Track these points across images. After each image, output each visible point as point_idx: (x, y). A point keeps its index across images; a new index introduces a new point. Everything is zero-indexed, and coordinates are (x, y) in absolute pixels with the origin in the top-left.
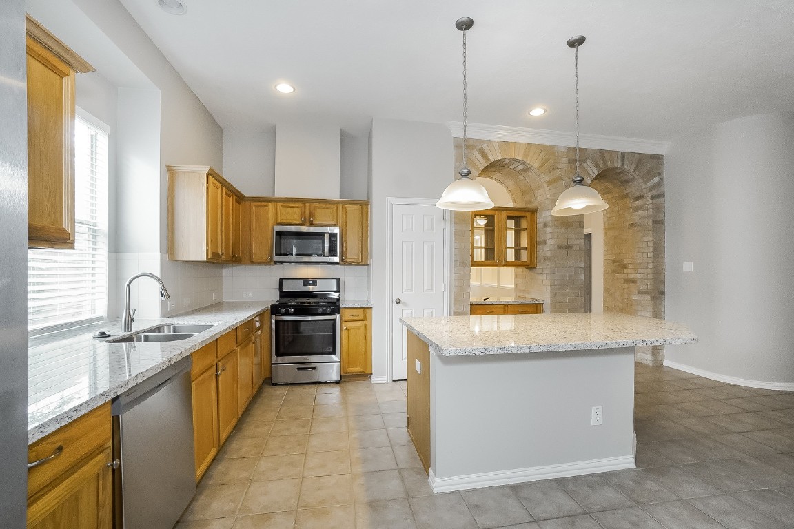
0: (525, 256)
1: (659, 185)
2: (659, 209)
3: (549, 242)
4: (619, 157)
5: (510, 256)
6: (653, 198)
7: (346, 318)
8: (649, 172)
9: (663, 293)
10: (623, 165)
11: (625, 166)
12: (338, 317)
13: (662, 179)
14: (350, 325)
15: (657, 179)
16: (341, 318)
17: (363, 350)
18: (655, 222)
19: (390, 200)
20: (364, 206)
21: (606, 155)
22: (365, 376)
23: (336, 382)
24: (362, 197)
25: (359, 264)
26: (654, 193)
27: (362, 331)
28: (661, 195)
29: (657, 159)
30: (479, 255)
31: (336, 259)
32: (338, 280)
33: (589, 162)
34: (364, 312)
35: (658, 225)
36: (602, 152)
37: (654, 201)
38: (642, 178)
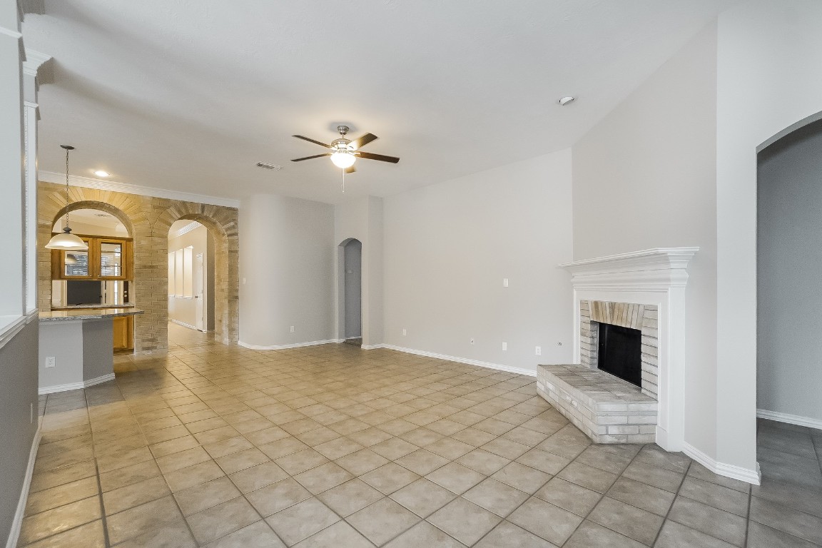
1: (233, 227)
2: (232, 243)
4: (200, 207)
6: (229, 235)
8: (226, 218)
9: (237, 297)
10: (203, 212)
11: (205, 214)
13: (236, 224)
15: (232, 224)
18: (230, 251)
21: (188, 205)
26: (229, 232)
28: (236, 234)
29: (234, 210)
33: (172, 209)
35: (233, 254)
36: (184, 203)
37: (230, 238)
38: (220, 222)
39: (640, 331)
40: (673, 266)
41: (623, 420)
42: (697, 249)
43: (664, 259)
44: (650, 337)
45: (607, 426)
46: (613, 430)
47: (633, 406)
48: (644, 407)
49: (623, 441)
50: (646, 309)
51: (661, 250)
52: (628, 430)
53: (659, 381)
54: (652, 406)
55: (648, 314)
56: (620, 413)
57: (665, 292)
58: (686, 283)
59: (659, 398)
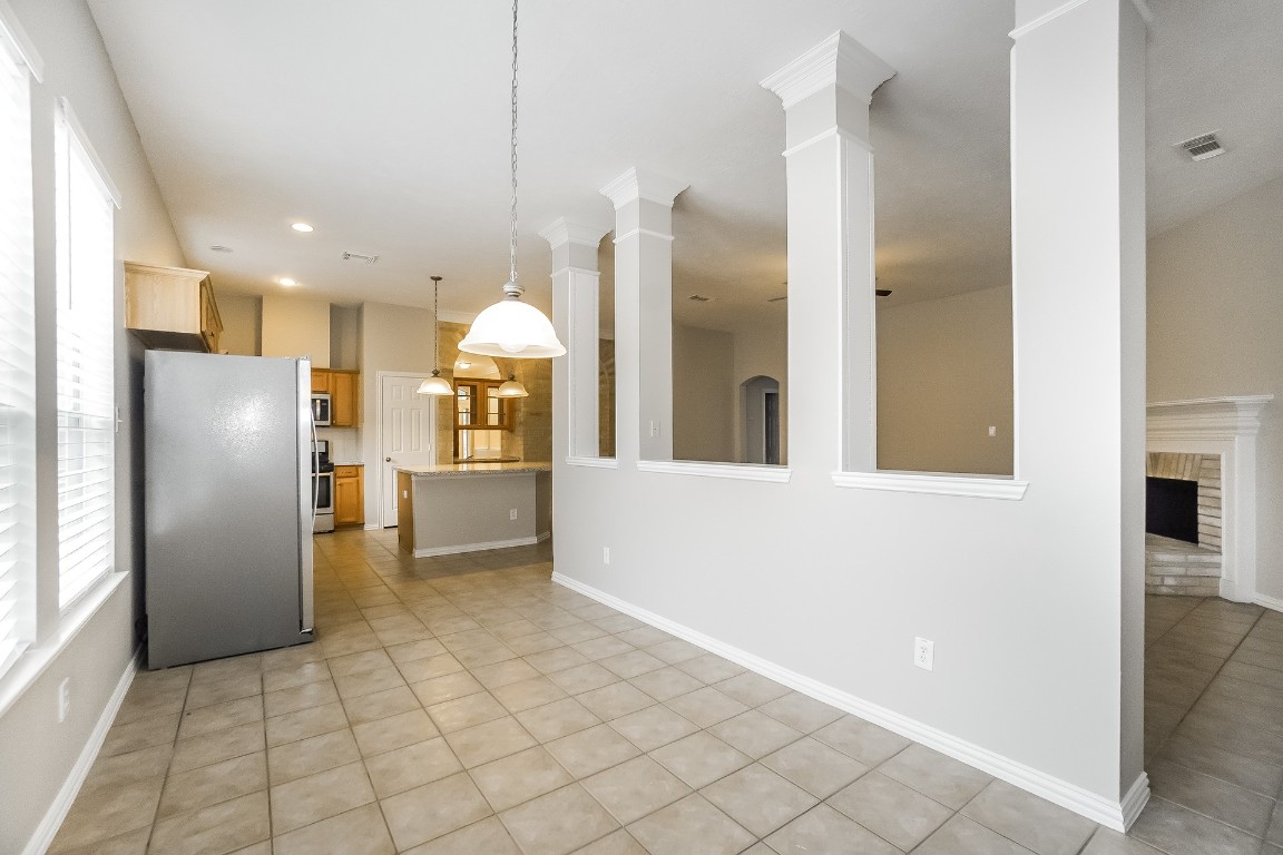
0: (506, 422)
3: (523, 409)
5: (493, 420)
7: (339, 475)
12: (331, 474)
14: (343, 481)
16: (335, 475)
17: (355, 501)
19: (379, 374)
20: (355, 374)
22: (359, 525)
23: (330, 532)
24: (352, 367)
25: (350, 426)
27: (355, 484)
30: (464, 419)
31: (328, 423)
32: (327, 442)
34: (356, 471)
39: (1196, 483)
40: (1240, 414)
41: (1181, 571)
42: (1271, 397)
43: (1231, 407)
44: (1211, 488)
45: (1163, 577)
46: (1170, 581)
47: (1192, 558)
48: (1206, 558)
49: (1181, 593)
50: (1204, 458)
51: (1229, 399)
52: (1186, 581)
53: (1224, 533)
54: (1215, 559)
55: (1206, 464)
56: (1179, 565)
57: (1231, 439)
58: (1256, 431)
59: (1223, 549)
